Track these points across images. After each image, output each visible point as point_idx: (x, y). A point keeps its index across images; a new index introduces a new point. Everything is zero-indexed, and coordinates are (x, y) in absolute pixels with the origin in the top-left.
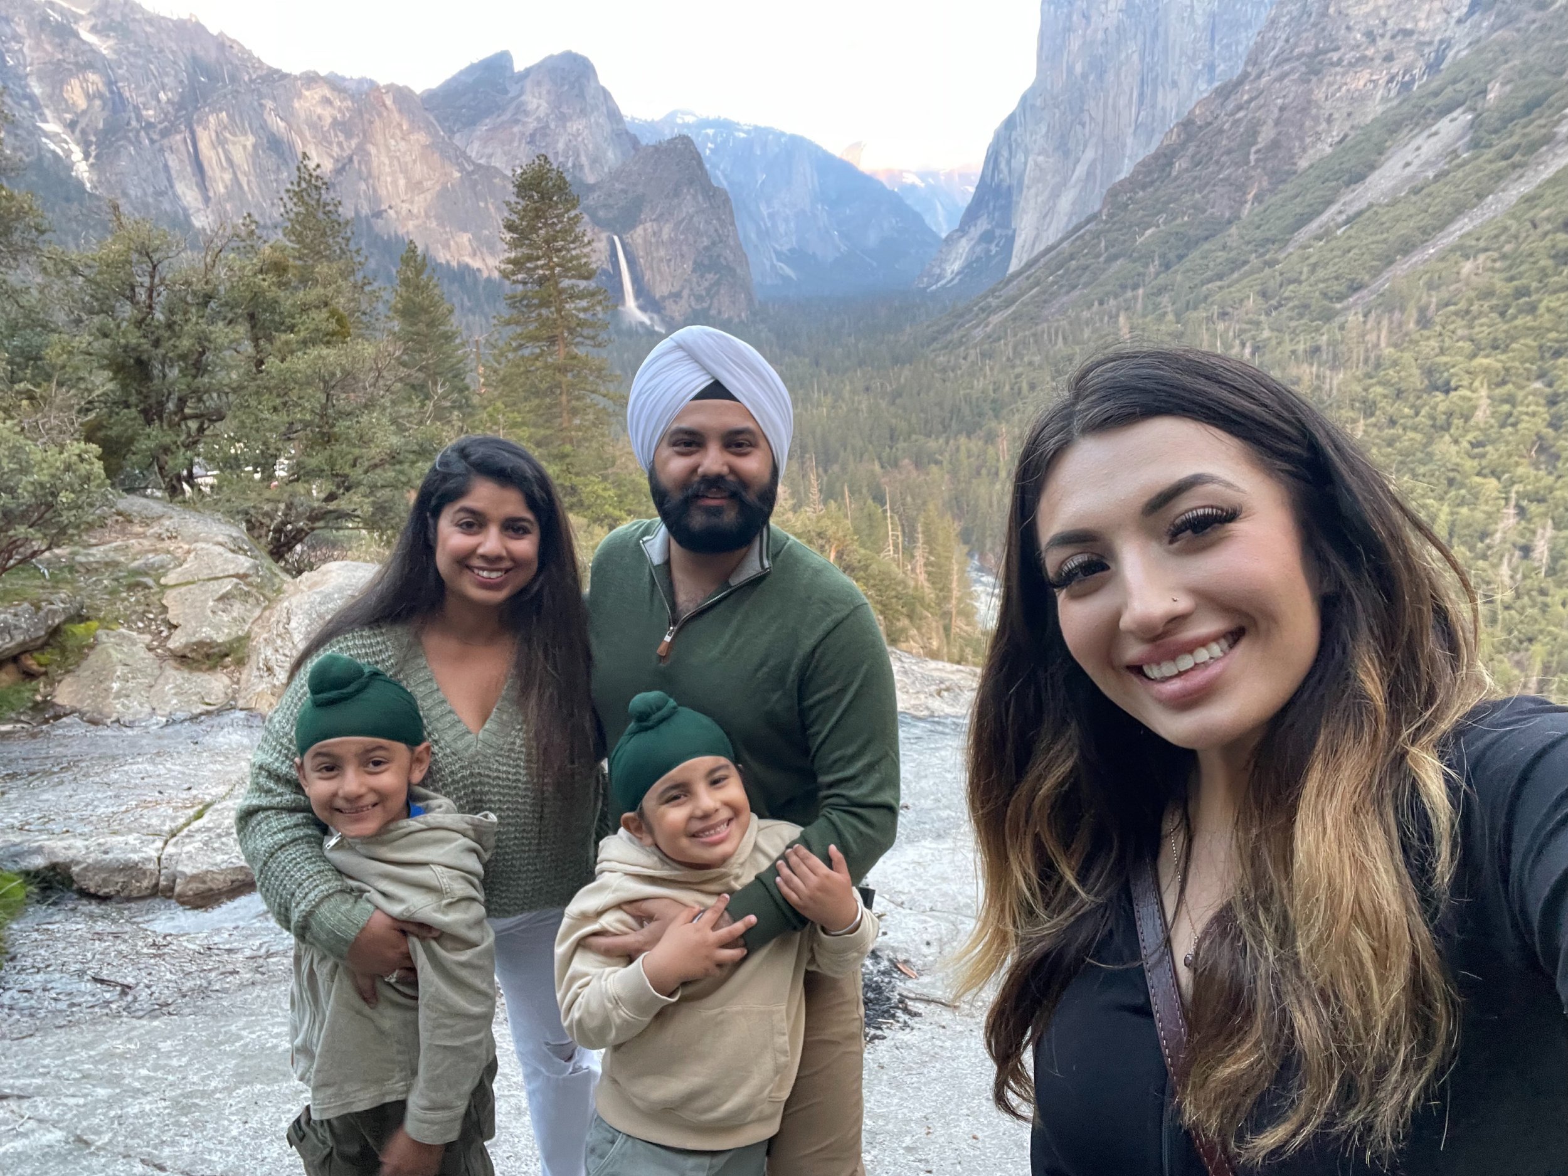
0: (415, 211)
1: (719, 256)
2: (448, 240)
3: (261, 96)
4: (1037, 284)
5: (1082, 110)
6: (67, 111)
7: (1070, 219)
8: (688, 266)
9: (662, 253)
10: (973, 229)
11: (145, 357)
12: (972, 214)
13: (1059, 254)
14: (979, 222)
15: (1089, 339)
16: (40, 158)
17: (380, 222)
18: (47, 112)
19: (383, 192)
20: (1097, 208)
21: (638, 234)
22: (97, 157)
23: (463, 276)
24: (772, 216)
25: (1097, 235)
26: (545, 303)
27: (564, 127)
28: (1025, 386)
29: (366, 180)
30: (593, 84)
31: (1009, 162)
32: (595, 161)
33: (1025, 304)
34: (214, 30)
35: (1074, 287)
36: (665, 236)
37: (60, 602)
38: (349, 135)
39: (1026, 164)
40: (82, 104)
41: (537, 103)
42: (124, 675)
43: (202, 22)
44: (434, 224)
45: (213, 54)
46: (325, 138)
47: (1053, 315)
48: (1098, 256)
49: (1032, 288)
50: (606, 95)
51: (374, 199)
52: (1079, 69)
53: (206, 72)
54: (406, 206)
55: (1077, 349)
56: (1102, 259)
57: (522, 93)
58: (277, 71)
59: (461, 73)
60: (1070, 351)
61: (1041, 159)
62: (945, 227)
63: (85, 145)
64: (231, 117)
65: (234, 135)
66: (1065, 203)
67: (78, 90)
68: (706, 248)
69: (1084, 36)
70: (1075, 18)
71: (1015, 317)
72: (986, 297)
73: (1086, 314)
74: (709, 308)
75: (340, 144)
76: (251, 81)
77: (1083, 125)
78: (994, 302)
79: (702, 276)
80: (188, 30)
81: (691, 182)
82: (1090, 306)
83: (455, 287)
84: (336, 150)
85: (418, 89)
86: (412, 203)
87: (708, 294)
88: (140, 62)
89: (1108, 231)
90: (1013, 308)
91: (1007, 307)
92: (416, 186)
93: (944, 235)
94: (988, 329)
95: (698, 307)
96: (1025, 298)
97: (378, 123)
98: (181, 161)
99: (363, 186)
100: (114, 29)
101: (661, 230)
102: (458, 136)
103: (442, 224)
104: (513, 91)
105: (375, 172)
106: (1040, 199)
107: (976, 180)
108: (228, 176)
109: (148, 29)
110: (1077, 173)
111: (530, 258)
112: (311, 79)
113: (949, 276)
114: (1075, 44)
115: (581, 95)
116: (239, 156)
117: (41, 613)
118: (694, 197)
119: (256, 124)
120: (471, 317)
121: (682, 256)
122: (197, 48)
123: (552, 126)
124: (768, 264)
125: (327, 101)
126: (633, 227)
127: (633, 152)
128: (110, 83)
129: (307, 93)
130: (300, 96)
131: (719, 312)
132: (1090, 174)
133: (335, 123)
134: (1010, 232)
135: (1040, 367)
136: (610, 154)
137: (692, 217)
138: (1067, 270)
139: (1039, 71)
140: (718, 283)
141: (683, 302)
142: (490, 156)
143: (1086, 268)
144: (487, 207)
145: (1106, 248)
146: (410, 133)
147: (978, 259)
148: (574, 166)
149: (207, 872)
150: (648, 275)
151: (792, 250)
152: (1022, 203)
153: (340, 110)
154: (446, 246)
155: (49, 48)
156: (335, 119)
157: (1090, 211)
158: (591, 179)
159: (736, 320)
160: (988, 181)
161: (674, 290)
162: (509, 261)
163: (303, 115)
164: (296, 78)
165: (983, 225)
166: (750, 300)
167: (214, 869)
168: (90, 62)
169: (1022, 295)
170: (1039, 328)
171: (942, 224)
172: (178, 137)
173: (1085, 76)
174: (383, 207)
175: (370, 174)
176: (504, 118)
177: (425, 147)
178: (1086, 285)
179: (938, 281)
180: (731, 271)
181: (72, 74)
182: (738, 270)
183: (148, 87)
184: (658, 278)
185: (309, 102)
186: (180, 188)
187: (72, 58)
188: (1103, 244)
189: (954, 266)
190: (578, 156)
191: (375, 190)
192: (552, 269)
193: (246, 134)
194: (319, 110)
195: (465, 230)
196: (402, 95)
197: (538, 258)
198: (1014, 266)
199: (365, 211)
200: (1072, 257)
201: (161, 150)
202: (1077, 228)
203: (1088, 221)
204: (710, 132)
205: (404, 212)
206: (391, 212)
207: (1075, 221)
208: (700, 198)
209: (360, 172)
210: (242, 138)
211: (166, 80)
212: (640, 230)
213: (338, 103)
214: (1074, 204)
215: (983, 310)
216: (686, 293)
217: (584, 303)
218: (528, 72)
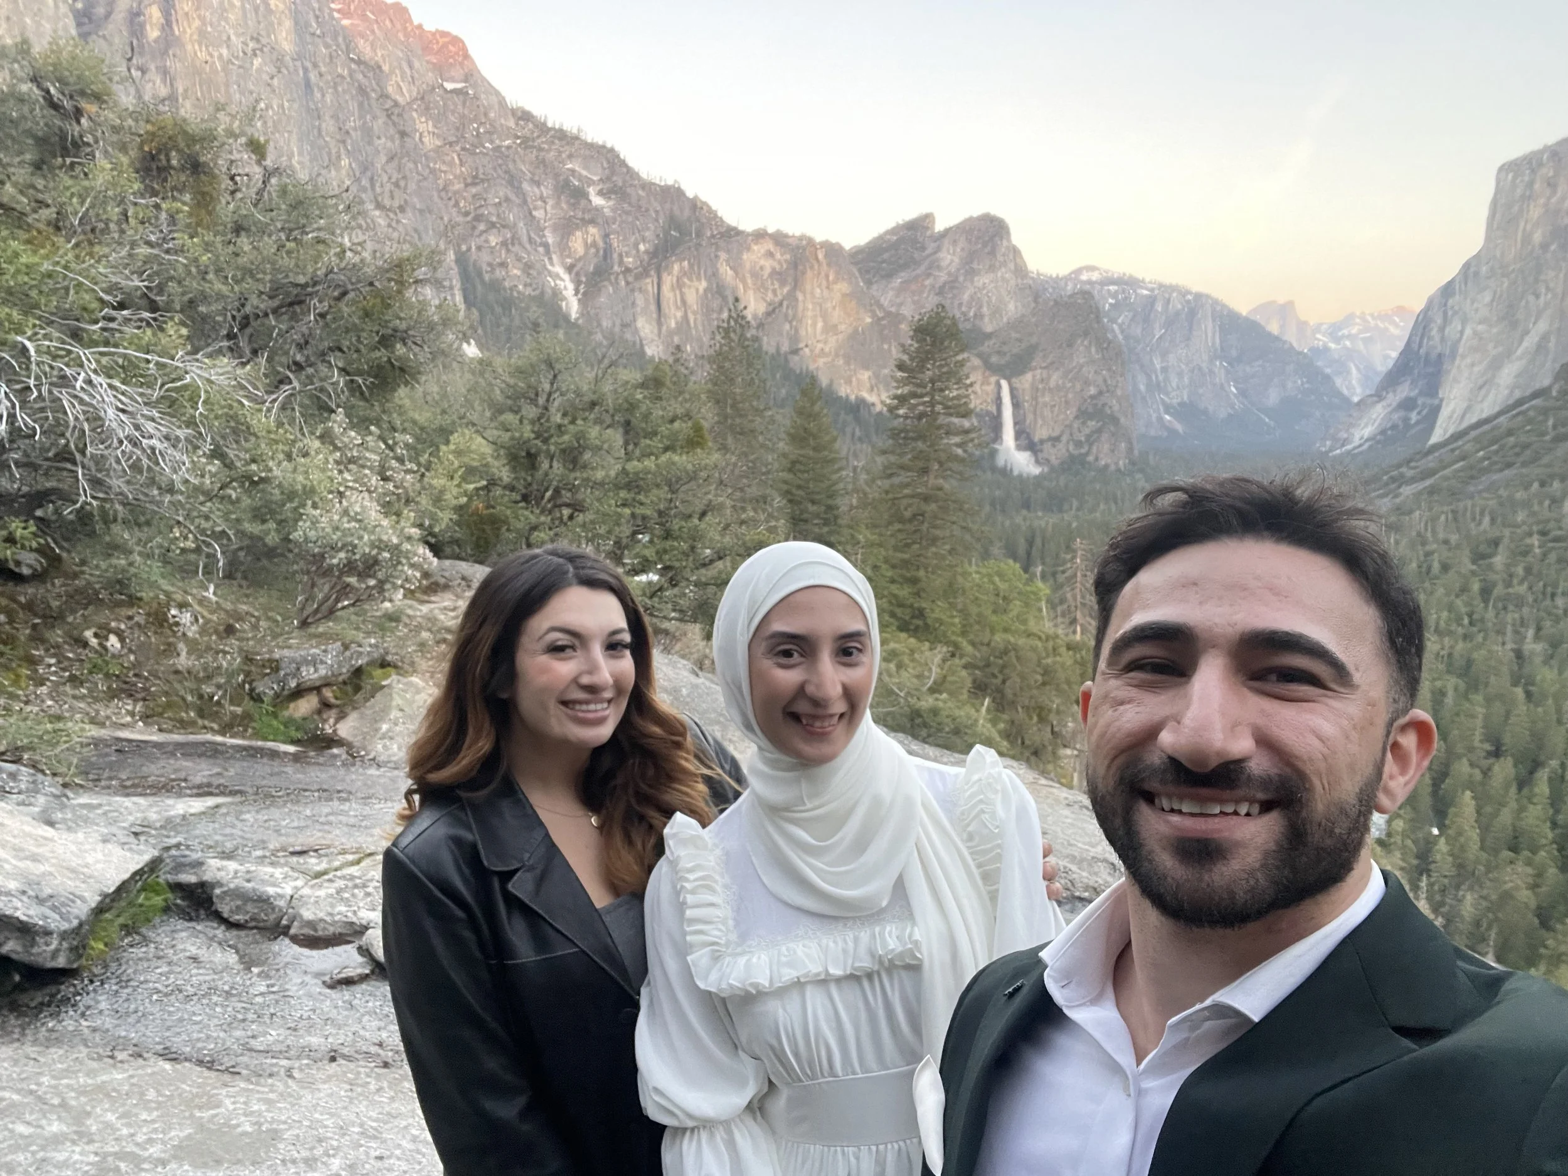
0: (827, 350)
1: (1104, 405)
2: (850, 377)
3: (718, 248)
4: (1463, 458)
5: (1537, 281)
6: (569, 256)
7: (1512, 392)
8: (1071, 413)
9: (1047, 399)
10: (1390, 395)
11: (533, 451)
12: (1393, 378)
13: (1493, 429)
14: (1400, 389)
15: (1524, 523)
16: (543, 293)
17: (796, 358)
18: (554, 257)
19: (803, 333)
20: (1546, 382)
21: (1026, 381)
22: (584, 294)
23: (857, 408)
24: (1165, 370)
25: (1545, 412)
26: (921, 437)
27: (972, 282)
28: (1436, 566)
29: (790, 322)
30: (1005, 243)
31: (1442, 329)
32: (996, 312)
33: (1446, 478)
34: (690, 194)
35: (1509, 465)
36: (1052, 384)
37: (368, 646)
38: (783, 283)
39: (1462, 332)
40: (581, 251)
41: (950, 258)
42: (397, 719)
43: (683, 187)
44: (841, 362)
45: (687, 213)
46: (763, 285)
47: (1480, 492)
48: (1543, 434)
49: (1457, 461)
50: (1016, 252)
51: (795, 338)
52: (1537, 237)
53: (678, 227)
54: (820, 346)
55: (1507, 532)
56: (1548, 438)
57: (938, 249)
58: (735, 229)
59: (887, 232)
60: (1498, 534)
61: (1480, 328)
62: (1359, 390)
63: (577, 283)
64: (691, 266)
65: (691, 280)
66: (1508, 375)
67: (580, 241)
68: (1092, 397)
69: (1546, 205)
70: (1537, 186)
71: (1432, 491)
72: (1399, 466)
73: (1520, 495)
74: (1087, 454)
75: (774, 292)
76: (713, 236)
77: (1537, 296)
78: (1410, 473)
79: (1084, 423)
80: (672, 194)
81: (1086, 334)
82: (1527, 487)
83: (850, 418)
84: (770, 296)
85: (848, 244)
86: (826, 343)
87: (1087, 440)
88: (630, 219)
89: (1560, 408)
90: (1428, 482)
91: (1423, 479)
92: (831, 329)
93: (1356, 399)
94: (1398, 500)
95: (1076, 452)
96: (1447, 472)
97: (809, 274)
98: (647, 300)
99: (787, 326)
100: (615, 193)
101: (1049, 377)
102: (875, 287)
103: (848, 363)
104: (931, 247)
105: (800, 314)
106: (1476, 369)
107: (1401, 345)
108: (679, 314)
109: (641, 192)
110: (1525, 344)
111: (914, 395)
112: (760, 235)
113: (1357, 442)
114: (1535, 212)
115: (993, 253)
116: (692, 297)
117: (348, 653)
118: (1088, 348)
119: (710, 272)
120: (859, 446)
121: (1067, 402)
122: (675, 208)
123: (961, 279)
124: (1154, 416)
125: (770, 254)
126: (1022, 373)
127: (1033, 305)
128: (606, 236)
129: (755, 248)
130: (749, 249)
131: (1097, 459)
132: (1541, 347)
133: (774, 273)
134: (1436, 402)
135: (1458, 546)
136: (1011, 306)
137: (1082, 366)
138: (1502, 448)
139: (1488, 238)
140: (1099, 431)
141: (1061, 446)
142: (901, 304)
143: (1526, 446)
144: (890, 350)
145: (1555, 427)
146: (835, 282)
147: (1394, 427)
148: (975, 315)
149: (321, 920)
150: (1030, 418)
151: (1182, 404)
152: (1454, 371)
153: (780, 262)
154: (849, 382)
155: (564, 206)
156: (774, 269)
157: (1538, 385)
158: (989, 329)
159: (1113, 468)
160: (1415, 346)
161: (1055, 434)
162: (896, 397)
163: (748, 266)
164: (748, 235)
165: (1404, 391)
166: (1130, 449)
167: (328, 919)
168: (593, 218)
169: (1445, 468)
170: (1461, 505)
171: (1354, 386)
172: (649, 280)
173: (1545, 247)
174: (801, 345)
175: (794, 316)
176: (918, 272)
177: (844, 295)
178: (1524, 464)
179: (1343, 445)
180: (1115, 420)
181: (577, 228)
182: (1122, 420)
183: (633, 239)
184: (1040, 422)
185: (756, 256)
186: (641, 323)
187: (580, 215)
188: (1550, 423)
189: (1364, 431)
190: (981, 307)
191: (797, 331)
192: (933, 406)
193: (699, 279)
194: (762, 262)
195: (867, 368)
196: (833, 251)
197: (922, 396)
198: (1436, 437)
199: (785, 348)
200: (1510, 433)
201: (633, 290)
202: (1520, 402)
203: (1536, 395)
204: (1113, 288)
205: (817, 351)
206: (807, 350)
207: (1518, 394)
208: (1093, 350)
209: (786, 315)
210: (696, 283)
211: (647, 234)
212: (1029, 376)
213: (778, 256)
214: (1518, 376)
215: (1393, 479)
216: (1064, 439)
217: (957, 439)
218: (947, 231)
